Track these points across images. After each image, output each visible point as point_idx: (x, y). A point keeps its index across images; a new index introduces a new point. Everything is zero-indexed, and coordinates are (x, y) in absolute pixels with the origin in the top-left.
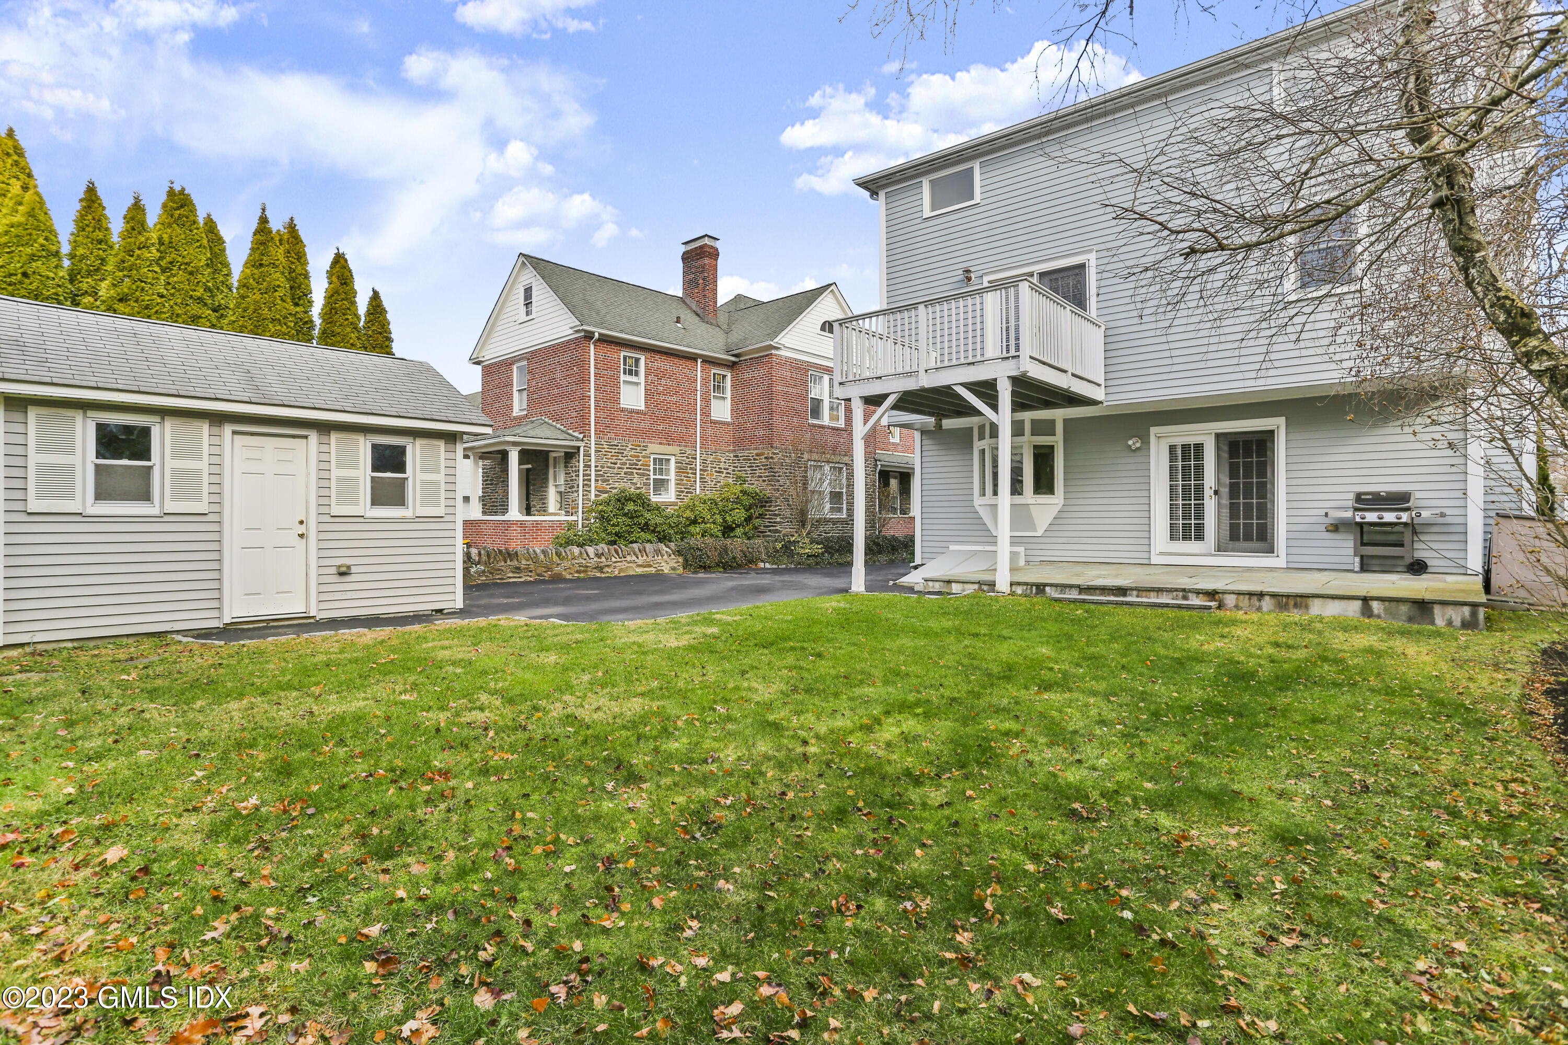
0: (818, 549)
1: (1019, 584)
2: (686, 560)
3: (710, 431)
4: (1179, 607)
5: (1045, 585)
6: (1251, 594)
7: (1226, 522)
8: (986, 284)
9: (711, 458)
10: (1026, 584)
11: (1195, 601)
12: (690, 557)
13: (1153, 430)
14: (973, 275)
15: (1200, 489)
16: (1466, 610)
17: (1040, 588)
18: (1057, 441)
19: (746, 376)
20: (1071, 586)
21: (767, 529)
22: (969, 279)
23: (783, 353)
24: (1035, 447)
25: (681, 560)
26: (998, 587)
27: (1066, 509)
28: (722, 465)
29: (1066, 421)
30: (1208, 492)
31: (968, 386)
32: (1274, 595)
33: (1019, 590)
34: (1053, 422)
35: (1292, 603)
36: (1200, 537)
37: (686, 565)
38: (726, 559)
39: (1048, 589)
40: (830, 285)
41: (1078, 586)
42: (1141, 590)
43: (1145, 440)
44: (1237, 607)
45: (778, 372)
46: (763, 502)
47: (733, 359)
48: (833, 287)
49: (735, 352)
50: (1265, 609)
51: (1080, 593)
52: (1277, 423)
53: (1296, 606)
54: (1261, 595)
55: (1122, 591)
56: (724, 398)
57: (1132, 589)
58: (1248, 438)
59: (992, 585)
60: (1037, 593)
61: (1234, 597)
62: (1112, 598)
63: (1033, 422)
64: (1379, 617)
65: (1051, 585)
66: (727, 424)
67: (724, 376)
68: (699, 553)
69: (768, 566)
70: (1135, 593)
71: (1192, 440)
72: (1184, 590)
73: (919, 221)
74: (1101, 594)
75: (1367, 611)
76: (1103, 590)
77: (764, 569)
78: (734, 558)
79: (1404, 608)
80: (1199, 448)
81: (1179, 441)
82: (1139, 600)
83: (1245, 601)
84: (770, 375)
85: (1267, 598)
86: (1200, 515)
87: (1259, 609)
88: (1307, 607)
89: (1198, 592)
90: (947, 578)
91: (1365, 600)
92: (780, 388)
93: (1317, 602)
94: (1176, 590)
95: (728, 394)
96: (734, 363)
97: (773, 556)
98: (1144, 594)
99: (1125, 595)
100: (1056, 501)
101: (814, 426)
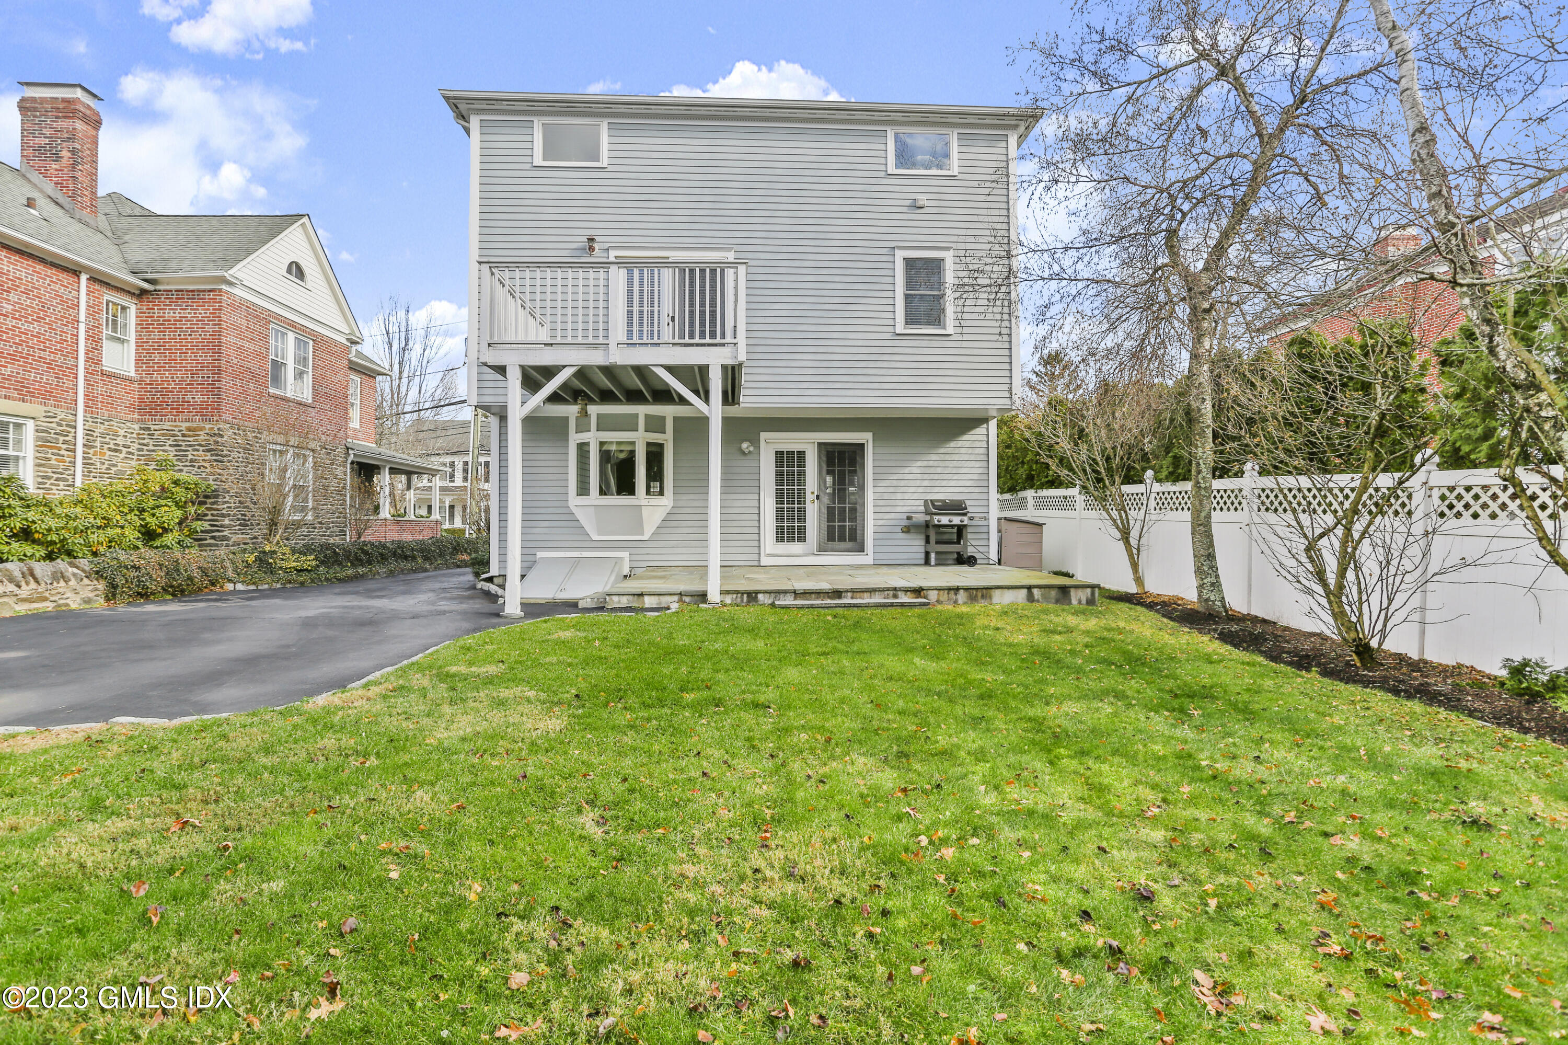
0: (309, 561)
1: (728, 592)
2: (113, 586)
3: (100, 389)
4: (892, 605)
5: (757, 592)
6: (949, 589)
7: (824, 525)
8: (612, 259)
9: (100, 429)
10: (737, 592)
11: (904, 599)
12: (119, 580)
13: (764, 436)
14: (596, 246)
15: (802, 494)
16: (1089, 590)
17: (752, 596)
18: (667, 439)
19: (169, 314)
20: (785, 592)
21: (208, 536)
22: (591, 249)
23: (237, 291)
24: (649, 444)
25: (101, 585)
26: (710, 597)
27: (676, 510)
28: (120, 440)
29: (676, 419)
30: (809, 497)
31: (669, 369)
32: (966, 589)
33: (728, 600)
34: (663, 419)
35: (980, 594)
36: (802, 538)
37: (112, 593)
38: (179, 581)
39: (760, 596)
40: (303, 215)
41: (794, 592)
42: (855, 592)
43: (755, 442)
44: (938, 601)
45: (229, 317)
46: (206, 497)
47: (146, 286)
48: (305, 219)
49: (149, 276)
50: (960, 602)
51: (795, 599)
52: (865, 437)
53: (983, 596)
54: (957, 589)
55: (838, 594)
56: (122, 341)
57: (847, 591)
58: (842, 449)
59: (702, 597)
60: (749, 602)
61: (936, 592)
62: (829, 601)
63: (647, 417)
64: (1038, 601)
65: (765, 592)
66: (131, 381)
67: (124, 308)
68: (134, 574)
69: (240, 587)
70: (849, 594)
71: (796, 447)
72: (895, 589)
73: (528, 166)
74: (817, 598)
75: (1031, 598)
76: (819, 593)
77: (235, 592)
78: (190, 578)
79: (1053, 593)
80: (802, 455)
81: (785, 447)
82: (854, 601)
83: (944, 596)
84: (217, 318)
85: (961, 592)
86: (802, 519)
87: (956, 602)
88: (991, 597)
89: (906, 590)
90: (638, 591)
91: (1029, 588)
92: (232, 339)
93: (998, 592)
94: (888, 589)
95: (132, 336)
96: (143, 292)
97: (245, 572)
98: (858, 595)
99: (840, 597)
100: (667, 501)
101: (276, 397)
